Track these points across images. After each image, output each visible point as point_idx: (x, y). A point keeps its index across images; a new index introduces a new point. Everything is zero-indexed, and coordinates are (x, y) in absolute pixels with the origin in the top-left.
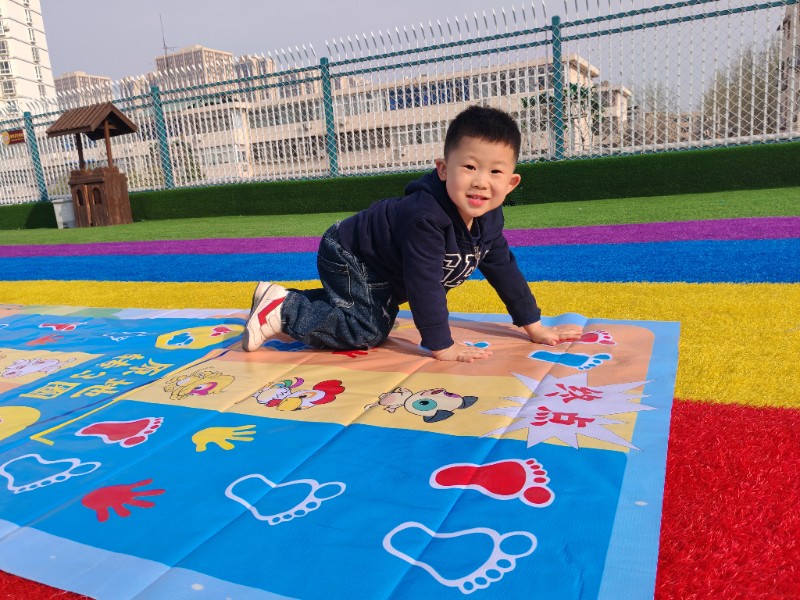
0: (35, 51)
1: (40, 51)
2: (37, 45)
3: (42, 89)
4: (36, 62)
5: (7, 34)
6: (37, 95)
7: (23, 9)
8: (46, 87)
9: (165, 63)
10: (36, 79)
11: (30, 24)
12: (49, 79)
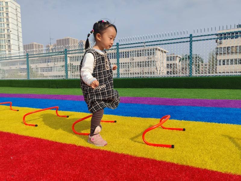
0: (18, 37)
1: (20, 38)
3: (19, 48)
4: (18, 40)
5: (11, 33)
6: (18, 50)
7: (16, 26)
9: (59, 42)
10: (18, 45)
11: (18, 30)
12: (21, 45)
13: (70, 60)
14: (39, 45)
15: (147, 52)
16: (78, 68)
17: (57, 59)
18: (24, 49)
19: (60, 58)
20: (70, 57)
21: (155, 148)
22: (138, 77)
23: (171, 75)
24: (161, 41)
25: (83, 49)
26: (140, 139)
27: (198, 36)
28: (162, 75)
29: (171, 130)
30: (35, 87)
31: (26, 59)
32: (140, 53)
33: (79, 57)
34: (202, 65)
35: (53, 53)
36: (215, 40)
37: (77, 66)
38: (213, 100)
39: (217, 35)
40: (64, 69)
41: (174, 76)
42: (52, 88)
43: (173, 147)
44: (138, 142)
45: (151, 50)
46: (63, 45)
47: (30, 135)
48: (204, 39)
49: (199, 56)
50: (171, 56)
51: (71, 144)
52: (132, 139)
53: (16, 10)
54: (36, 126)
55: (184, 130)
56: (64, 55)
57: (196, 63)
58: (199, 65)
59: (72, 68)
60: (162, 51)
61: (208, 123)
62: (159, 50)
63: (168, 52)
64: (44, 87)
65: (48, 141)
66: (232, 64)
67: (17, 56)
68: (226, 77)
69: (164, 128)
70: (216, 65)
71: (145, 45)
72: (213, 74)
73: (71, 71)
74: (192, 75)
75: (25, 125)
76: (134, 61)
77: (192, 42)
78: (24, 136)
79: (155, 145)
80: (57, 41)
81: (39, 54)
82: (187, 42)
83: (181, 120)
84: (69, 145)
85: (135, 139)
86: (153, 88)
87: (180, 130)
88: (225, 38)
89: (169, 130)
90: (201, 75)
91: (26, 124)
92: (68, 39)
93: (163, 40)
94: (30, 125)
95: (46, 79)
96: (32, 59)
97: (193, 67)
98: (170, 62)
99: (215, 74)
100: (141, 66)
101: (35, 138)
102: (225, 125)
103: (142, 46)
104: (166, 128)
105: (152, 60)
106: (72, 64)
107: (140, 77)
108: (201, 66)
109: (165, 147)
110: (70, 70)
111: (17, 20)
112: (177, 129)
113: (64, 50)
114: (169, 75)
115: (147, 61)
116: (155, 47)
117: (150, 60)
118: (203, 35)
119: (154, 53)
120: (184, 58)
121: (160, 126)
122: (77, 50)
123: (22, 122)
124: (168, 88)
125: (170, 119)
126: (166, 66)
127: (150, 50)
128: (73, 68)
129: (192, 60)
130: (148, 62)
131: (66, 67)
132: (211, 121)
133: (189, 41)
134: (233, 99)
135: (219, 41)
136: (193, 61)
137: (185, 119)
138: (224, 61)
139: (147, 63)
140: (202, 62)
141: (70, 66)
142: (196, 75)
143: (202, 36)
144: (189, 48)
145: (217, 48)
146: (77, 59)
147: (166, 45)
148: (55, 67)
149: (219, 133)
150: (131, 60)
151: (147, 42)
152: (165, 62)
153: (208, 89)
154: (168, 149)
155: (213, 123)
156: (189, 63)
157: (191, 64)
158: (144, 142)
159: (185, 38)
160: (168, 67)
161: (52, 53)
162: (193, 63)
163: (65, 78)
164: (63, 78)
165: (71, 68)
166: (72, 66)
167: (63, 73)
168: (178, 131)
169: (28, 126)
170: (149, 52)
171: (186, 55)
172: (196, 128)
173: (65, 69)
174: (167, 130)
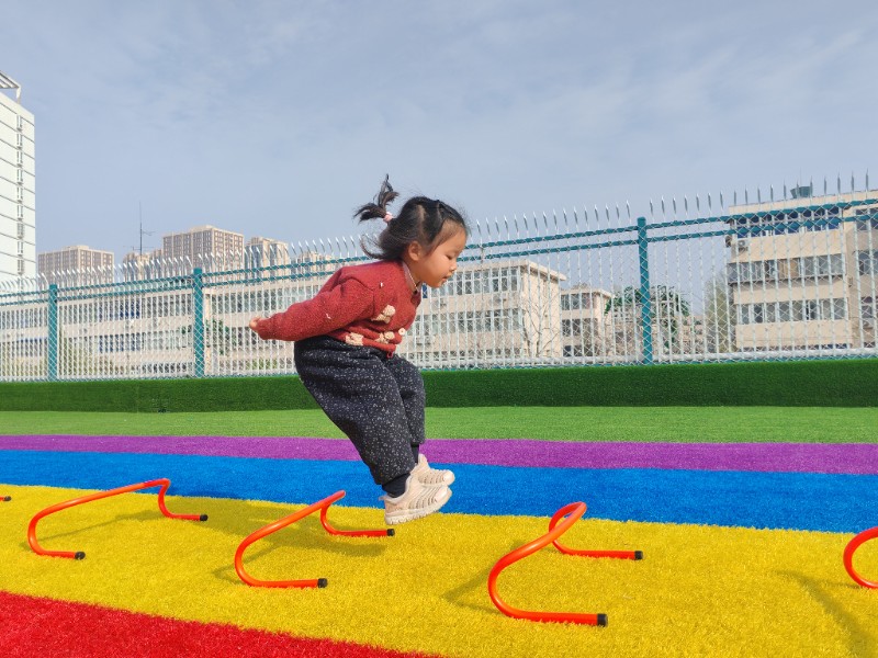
0: (21, 228)
1: (26, 228)
2: (25, 220)
3: (21, 264)
4: (20, 238)
6: (16, 272)
7: (15, 187)
8: (26, 262)
9: (174, 244)
10: (16, 254)
11: (20, 202)
12: (30, 253)
13: (214, 307)
14: (97, 255)
15: (491, 279)
16: (240, 336)
17: (166, 304)
18: (40, 269)
19: (177, 302)
20: (214, 299)
21: (538, 626)
22: (462, 366)
23: (579, 359)
24: (539, 240)
25: (262, 269)
26: (480, 595)
27: (666, 225)
28: (547, 360)
29: (593, 559)
30: (76, 410)
31: (46, 305)
32: (469, 284)
33: (246, 297)
34: (686, 323)
35: (151, 281)
36: (722, 239)
37: (240, 329)
38: (733, 446)
39: (729, 220)
40: (190, 338)
41: (591, 363)
42: (143, 409)
43: (601, 620)
44: (473, 607)
45: (505, 273)
46: (190, 255)
47: (55, 595)
48: (688, 233)
49: (674, 290)
50: (575, 292)
51: (217, 625)
52: (451, 596)
53: (19, 130)
54: (80, 556)
55: (638, 556)
56: (190, 291)
57: (664, 314)
58: (674, 322)
59: (221, 337)
60: (543, 275)
61: (722, 528)
62: (534, 272)
63: (565, 278)
64: (113, 409)
65: (127, 615)
66: (785, 318)
67: (14, 295)
68: (768, 364)
69: (563, 552)
70: (734, 323)
71: (485, 254)
72: (724, 355)
73: (215, 346)
74: (654, 358)
75: (34, 555)
76: (447, 309)
77: (645, 245)
78: (30, 597)
79: (535, 617)
80: (167, 240)
81: (97, 286)
82: (630, 242)
83: (626, 521)
84: (208, 628)
85: (463, 598)
86: (518, 405)
87: (623, 555)
88: (756, 233)
89: (584, 558)
90: (683, 357)
91: (40, 553)
92: (207, 234)
93: (548, 238)
94: (54, 554)
95: (121, 376)
96: (68, 303)
97: (656, 328)
98: (572, 315)
99: (730, 355)
100: (470, 328)
101: (72, 605)
102: (780, 533)
103: (473, 259)
104: (572, 553)
105: (511, 305)
106: (221, 323)
107: (471, 366)
108: (681, 328)
109: (572, 625)
110: (211, 344)
111: (20, 166)
112: (612, 555)
113: (192, 271)
114: (573, 360)
115: (493, 308)
116: (519, 261)
117: (501, 307)
118: (683, 220)
119: (514, 281)
120: (620, 300)
121: (551, 545)
122: (241, 271)
123: (22, 545)
124: (570, 405)
125: (584, 517)
126: (559, 326)
127: (500, 273)
128: (224, 336)
129: (650, 305)
130: (496, 315)
131: (198, 335)
132: (729, 522)
133: (638, 242)
134: (801, 442)
135: (735, 240)
136: (652, 311)
137: (640, 516)
138: (758, 309)
139: (493, 317)
140: (685, 313)
141: (211, 329)
142: (665, 357)
143: (677, 223)
144: (637, 264)
145: (733, 265)
146: (240, 305)
147: (558, 256)
148: (155, 333)
149: (765, 565)
150: (435, 308)
151: (491, 245)
152: (557, 316)
153: (713, 405)
154: (585, 628)
155: (741, 529)
156: (639, 316)
157: (646, 320)
158: (494, 607)
159: (621, 230)
160: (566, 331)
161: (145, 282)
162: (654, 315)
163: (191, 372)
164: (187, 373)
165: (214, 338)
166: (220, 330)
167: (186, 356)
168: (617, 560)
169: (48, 559)
170: (500, 278)
171: (629, 289)
172: (679, 549)
173: (195, 339)
174: (578, 558)
